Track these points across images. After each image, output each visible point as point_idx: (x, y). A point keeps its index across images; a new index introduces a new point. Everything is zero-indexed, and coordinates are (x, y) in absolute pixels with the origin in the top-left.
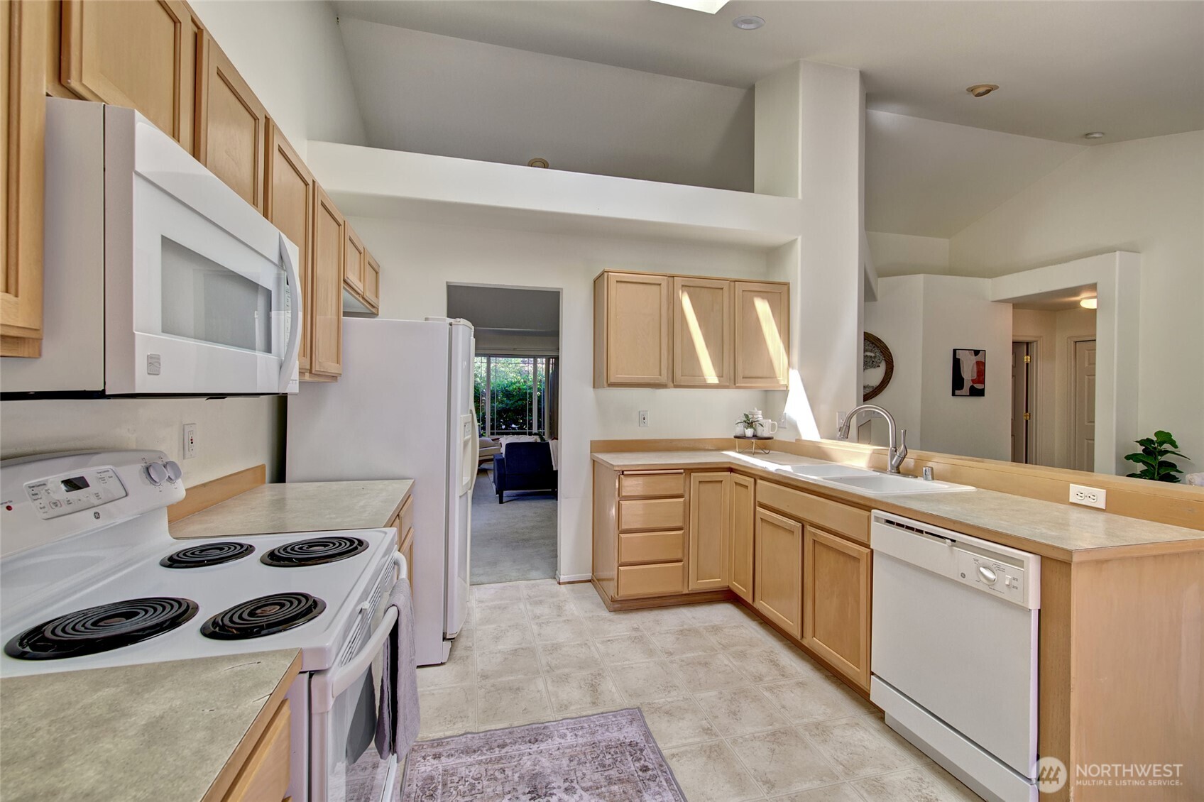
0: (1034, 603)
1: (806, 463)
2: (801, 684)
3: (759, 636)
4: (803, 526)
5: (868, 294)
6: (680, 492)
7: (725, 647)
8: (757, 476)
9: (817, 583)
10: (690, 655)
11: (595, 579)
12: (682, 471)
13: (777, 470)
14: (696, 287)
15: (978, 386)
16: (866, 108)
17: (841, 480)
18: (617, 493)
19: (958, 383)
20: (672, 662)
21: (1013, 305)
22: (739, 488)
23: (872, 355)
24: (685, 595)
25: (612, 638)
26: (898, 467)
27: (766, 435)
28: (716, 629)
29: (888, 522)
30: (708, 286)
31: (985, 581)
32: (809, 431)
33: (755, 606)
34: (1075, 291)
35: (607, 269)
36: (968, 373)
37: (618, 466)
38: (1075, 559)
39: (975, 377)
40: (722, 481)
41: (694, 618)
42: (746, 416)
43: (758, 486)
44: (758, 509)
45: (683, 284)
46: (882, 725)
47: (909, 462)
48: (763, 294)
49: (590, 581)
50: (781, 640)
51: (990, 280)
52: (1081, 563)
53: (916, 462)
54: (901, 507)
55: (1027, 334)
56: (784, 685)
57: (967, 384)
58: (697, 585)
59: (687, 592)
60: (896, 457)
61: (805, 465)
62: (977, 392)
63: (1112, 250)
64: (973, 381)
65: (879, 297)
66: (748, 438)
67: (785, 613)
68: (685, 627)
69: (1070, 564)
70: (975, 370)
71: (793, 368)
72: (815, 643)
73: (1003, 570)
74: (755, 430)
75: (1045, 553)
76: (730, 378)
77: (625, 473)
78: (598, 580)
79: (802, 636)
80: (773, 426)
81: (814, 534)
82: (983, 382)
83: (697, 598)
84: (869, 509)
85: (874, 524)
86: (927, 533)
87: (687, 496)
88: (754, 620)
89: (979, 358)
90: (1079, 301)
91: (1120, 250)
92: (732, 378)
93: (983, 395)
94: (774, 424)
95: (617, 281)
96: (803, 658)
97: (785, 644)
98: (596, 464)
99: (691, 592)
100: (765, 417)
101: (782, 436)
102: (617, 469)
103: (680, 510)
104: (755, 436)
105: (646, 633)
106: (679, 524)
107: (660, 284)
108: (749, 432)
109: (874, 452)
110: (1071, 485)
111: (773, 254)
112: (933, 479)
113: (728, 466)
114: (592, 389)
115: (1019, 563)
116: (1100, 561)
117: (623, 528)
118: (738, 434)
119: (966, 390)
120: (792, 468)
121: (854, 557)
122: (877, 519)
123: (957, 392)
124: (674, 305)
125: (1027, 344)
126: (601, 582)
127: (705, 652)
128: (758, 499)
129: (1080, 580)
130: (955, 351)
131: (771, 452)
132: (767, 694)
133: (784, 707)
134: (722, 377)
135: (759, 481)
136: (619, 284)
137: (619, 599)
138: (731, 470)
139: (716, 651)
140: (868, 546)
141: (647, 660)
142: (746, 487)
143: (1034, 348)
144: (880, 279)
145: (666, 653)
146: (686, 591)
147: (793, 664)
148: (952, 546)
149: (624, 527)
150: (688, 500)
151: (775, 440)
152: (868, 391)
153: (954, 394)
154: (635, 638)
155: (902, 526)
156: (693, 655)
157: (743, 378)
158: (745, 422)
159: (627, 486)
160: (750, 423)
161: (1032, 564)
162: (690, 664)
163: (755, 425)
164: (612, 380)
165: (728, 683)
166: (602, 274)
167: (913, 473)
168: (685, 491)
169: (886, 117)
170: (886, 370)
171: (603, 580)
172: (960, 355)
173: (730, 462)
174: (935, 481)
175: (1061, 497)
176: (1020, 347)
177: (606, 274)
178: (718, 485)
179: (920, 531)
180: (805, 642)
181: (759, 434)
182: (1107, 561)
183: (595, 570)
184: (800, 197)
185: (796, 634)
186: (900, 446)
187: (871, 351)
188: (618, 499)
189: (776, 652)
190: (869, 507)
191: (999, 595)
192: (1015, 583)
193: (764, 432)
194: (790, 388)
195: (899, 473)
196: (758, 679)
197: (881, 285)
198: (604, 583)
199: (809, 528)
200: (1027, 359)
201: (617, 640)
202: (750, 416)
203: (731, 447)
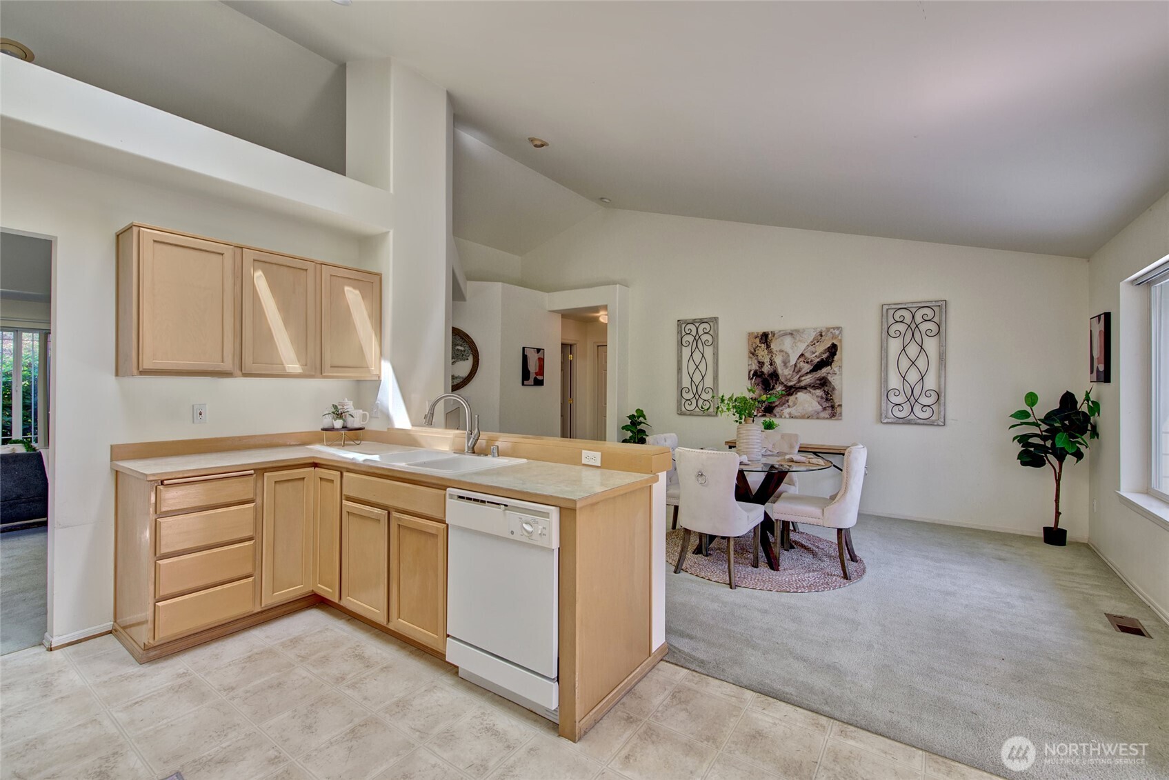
0: (555, 545)
1: (397, 451)
2: (386, 669)
3: (345, 634)
4: (389, 513)
5: (457, 294)
6: (251, 496)
7: (303, 658)
8: (342, 469)
9: (402, 565)
10: (257, 682)
11: (118, 628)
12: (252, 472)
13: (365, 461)
14: (271, 263)
15: (540, 378)
16: (454, 126)
17: (424, 464)
18: (152, 510)
19: (526, 375)
20: (233, 698)
21: (562, 315)
22: (324, 483)
23: (462, 348)
24: (258, 613)
25: (141, 699)
26: (473, 448)
27: (356, 425)
28: (295, 642)
29: (460, 497)
30: (288, 264)
31: (526, 534)
32: (401, 420)
33: (341, 604)
34: (596, 309)
35: (136, 222)
36: (533, 367)
37: (154, 475)
38: (578, 506)
39: (537, 370)
40: (304, 478)
41: (267, 637)
42: (335, 407)
43: (344, 478)
44: (344, 502)
45: (256, 258)
46: (456, 678)
47: (482, 442)
48: (355, 283)
49: (110, 632)
50: (367, 631)
51: (546, 294)
52: (581, 508)
53: (487, 442)
54: (469, 483)
55: (570, 339)
56: (368, 676)
57: (532, 376)
58: (271, 598)
59: (260, 610)
60: (472, 439)
61: (396, 452)
62: (539, 383)
63: (615, 283)
64: (537, 374)
65: (467, 298)
66: (337, 430)
67: (369, 604)
68: (255, 651)
69: (575, 510)
70: (538, 364)
71: (385, 359)
72: (401, 624)
73: (537, 523)
74: (344, 421)
75: (563, 504)
76: (316, 368)
77: (166, 482)
78: (124, 628)
79: (388, 620)
80: (364, 416)
81: (399, 519)
82: (542, 374)
83: (274, 613)
84: (444, 488)
85: (448, 500)
86: (488, 502)
87: (259, 500)
88: (341, 619)
89: (540, 355)
90: (599, 317)
91: (619, 284)
92: (319, 366)
93: (543, 385)
94: (365, 414)
95: (155, 241)
96: (388, 641)
97: (372, 634)
98: (120, 476)
99: (264, 609)
100: (357, 407)
101: (374, 426)
102: (152, 478)
103: (250, 517)
104: (344, 427)
105: (197, 675)
106: (248, 534)
107: (222, 254)
108: (338, 424)
109: (456, 436)
110: (583, 451)
111: (366, 243)
112: (499, 456)
113: (311, 461)
114: (114, 377)
115: (546, 515)
116: (595, 503)
117: (162, 552)
118: (326, 427)
119: (531, 381)
120: (381, 457)
121: (433, 534)
122: (452, 496)
123: (526, 382)
124: (241, 280)
125: (571, 345)
126: (128, 630)
127: (280, 671)
128: (344, 493)
129: (581, 519)
130: (524, 348)
131: (362, 442)
132: (349, 692)
133: (365, 699)
134: (306, 365)
135: (345, 474)
136: (156, 244)
137: (157, 644)
138: (315, 465)
139: (294, 666)
140: (444, 522)
141: (197, 708)
142: (332, 481)
143: (574, 348)
144: (468, 282)
145: (225, 690)
146: (258, 609)
147: (379, 651)
148: (505, 510)
149: (164, 550)
150: (261, 505)
151: (368, 430)
152: (456, 382)
153: (523, 384)
154: (180, 686)
155: (470, 499)
156: (263, 680)
157: (331, 367)
158: (333, 413)
159: (169, 499)
160: (339, 415)
161: (554, 512)
162: (256, 693)
163: (345, 416)
164: (147, 364)
165: (305, 696)
166: (130, 228)
167: (484, 452)
168: (255, 494)
169: (471, 140)
170: (474, 363)
171: (133, 625)
172: (528, 352)
173: (313, 457)
174: (500, 457)
175: (576, 460)
176: (566, 348)
177: (135, 230)
178: (300, 483)
179: (483, 502)
180: (391, 626)
181: (349, 425)
182: (597, 503)
183: (118, 616)
184: (392, 191)
185: (383, 620)
186: (474, 430)
187: (461, 346)
188: (153, 517)
189: (363, 644)
190: (444, 486)
191: (535, 543)
192: (544, 531)
193: (354, 423)
194: (382, 378)
195: (474, 453)
196: (340, 680)
197: (469, 288)
198: (133, 631)
199: (394, 514)
200: (570, 357)
201: (148, 698)
202: (339, 407)
203: (320, 441)
